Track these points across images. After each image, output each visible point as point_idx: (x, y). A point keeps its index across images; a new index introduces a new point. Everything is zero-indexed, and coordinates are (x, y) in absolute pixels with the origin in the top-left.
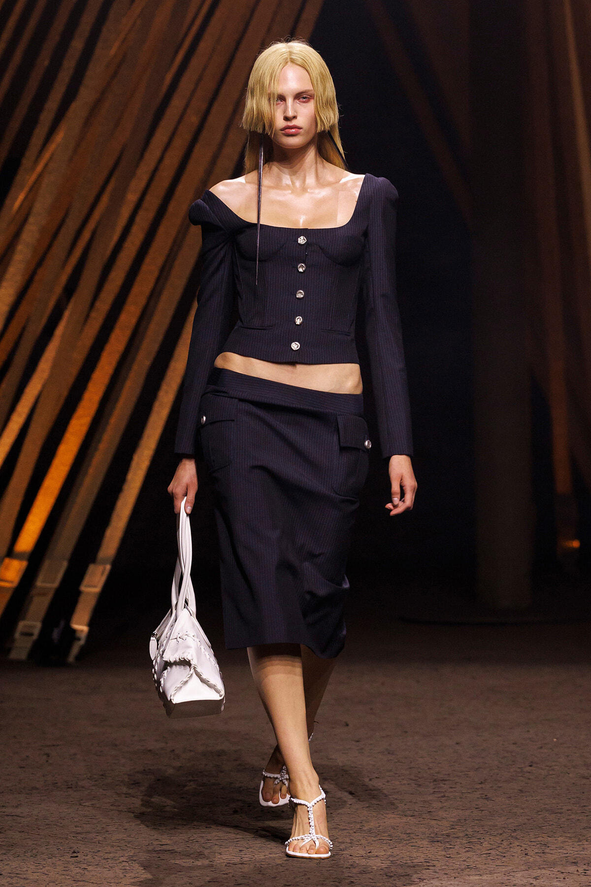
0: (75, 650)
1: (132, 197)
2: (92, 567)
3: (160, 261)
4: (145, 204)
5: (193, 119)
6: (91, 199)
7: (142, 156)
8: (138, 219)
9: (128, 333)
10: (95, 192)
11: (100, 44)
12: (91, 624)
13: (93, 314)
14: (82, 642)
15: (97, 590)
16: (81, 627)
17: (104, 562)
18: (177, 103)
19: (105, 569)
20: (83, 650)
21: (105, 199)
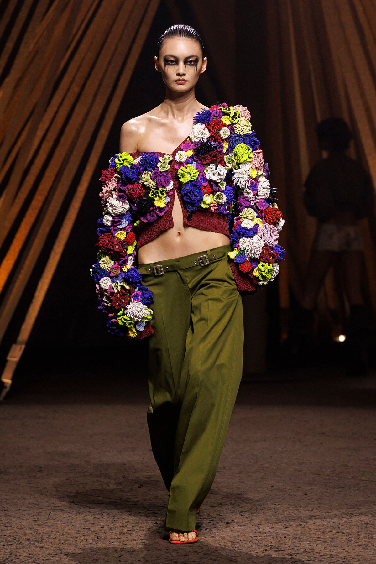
0: (4, 394)
1: (40, 134)
2: (14, 346)
3: (56, 170)
4: (48, 137)
5: (76, 89)
6: (16, 134)
7: (46, 110)
8: (43, 146)
9: (37, 211)
10: (19, 130)
11: (23, 45)
12: (13, 379)
13: (17, 201)
14: (8, 389)
15: (17, 359)
16: (7, 381)
17: (21, 343)
18: (66, 80)
19: (21, 347)
20: (8, 394)
21: (24, 134)
